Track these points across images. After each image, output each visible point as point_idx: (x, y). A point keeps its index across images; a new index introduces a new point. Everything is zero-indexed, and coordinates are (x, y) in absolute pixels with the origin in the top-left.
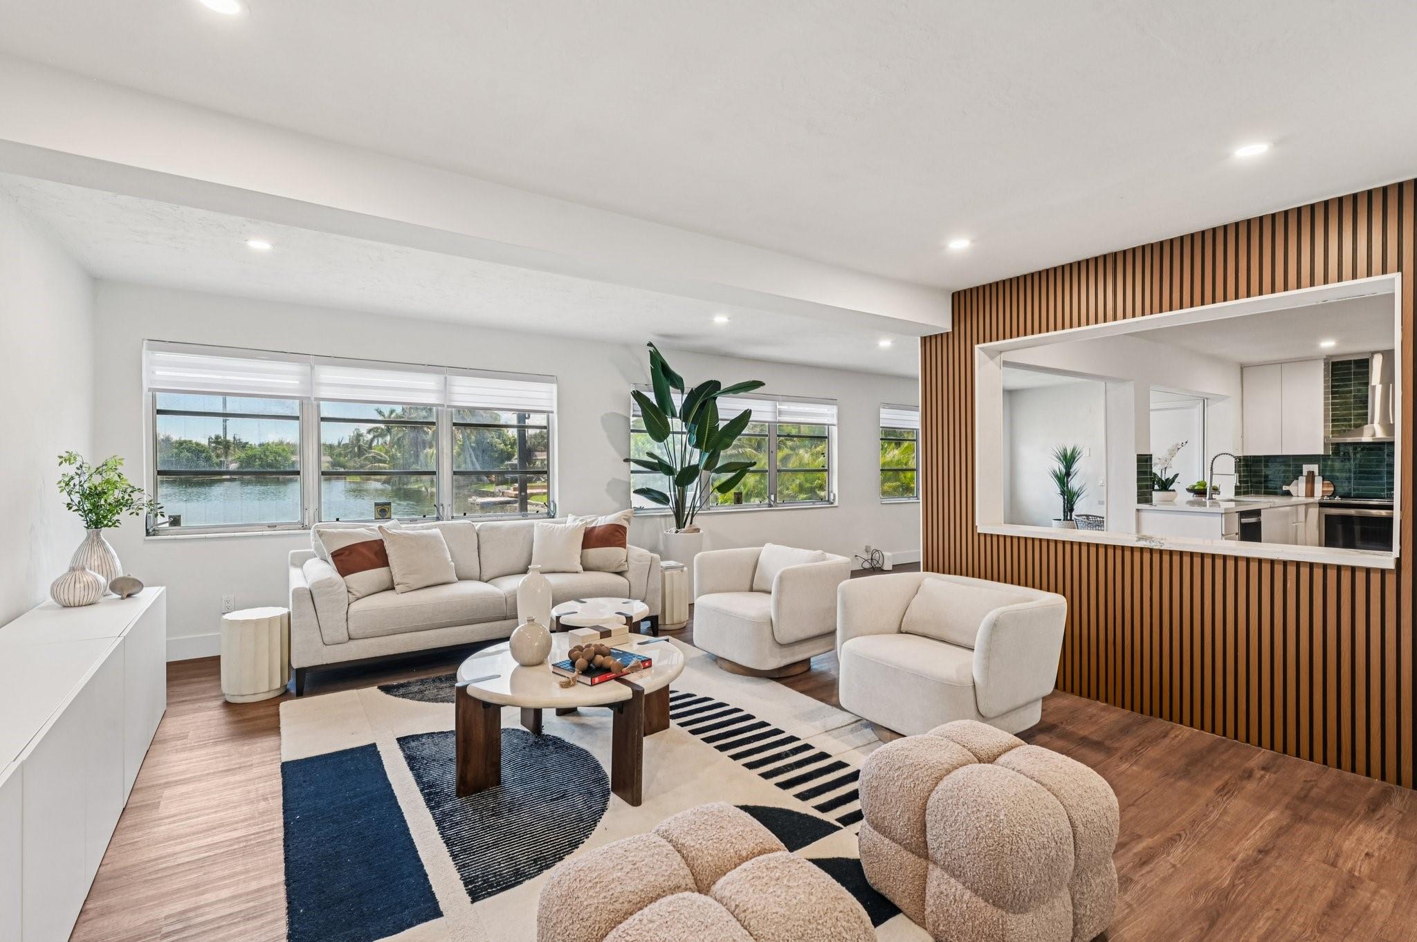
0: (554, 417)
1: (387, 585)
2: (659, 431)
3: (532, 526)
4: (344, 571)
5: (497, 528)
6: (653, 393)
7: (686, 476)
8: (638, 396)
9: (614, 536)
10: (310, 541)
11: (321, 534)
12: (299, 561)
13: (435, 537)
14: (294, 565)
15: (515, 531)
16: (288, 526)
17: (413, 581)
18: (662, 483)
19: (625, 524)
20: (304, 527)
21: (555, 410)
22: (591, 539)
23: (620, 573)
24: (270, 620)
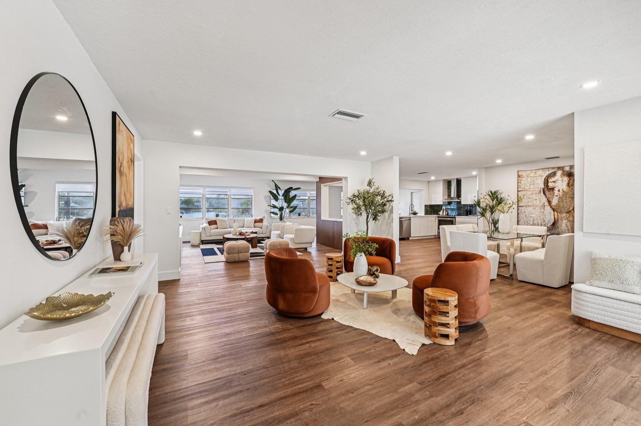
0: (253, 196)
1: (217, 228)
2: (276, 199)
3: (245, 219)
4: (210, 225)
5: (238, 219)
6: (275, 191)
7: (281, 209)
8: (270, 192)
9: (261, 221)
10: (204, 220)
11: (206, 219)
12: (202, 224)
13: (226, 220)
14: (201, 225)
15: (241, 220)
16: (200, 218)
17: (221, 227)
18: (276, 211)
19: (263, 218)
20: (203, 219)
21: (253, 195)
22: (256, 221)
23: (261, 228)
24: (198, 232)
